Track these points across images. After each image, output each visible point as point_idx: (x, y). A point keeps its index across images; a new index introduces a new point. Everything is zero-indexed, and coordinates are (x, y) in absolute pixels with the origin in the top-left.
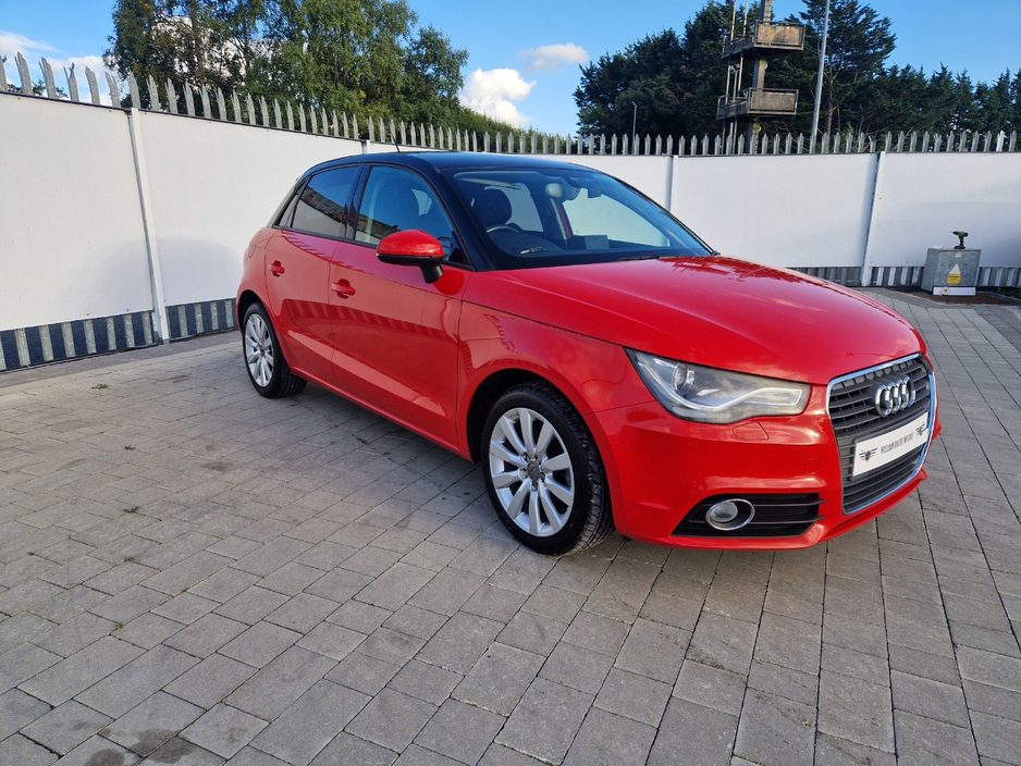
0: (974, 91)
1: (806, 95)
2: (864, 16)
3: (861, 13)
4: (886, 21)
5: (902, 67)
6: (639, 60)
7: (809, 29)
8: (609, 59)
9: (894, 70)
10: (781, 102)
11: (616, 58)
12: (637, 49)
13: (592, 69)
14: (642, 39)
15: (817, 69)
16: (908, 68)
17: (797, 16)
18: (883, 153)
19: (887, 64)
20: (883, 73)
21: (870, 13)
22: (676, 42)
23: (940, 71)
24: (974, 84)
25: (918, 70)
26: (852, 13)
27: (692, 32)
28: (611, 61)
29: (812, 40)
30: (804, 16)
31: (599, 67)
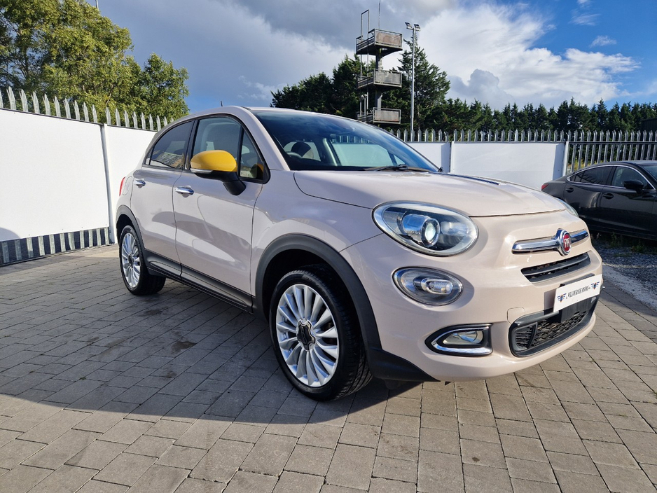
0: (493, 114)
1: (405, 113)
2: (432, 70)
3: (431, 68)
4: (444, 73)
5: (454, 99)
6: (307, 90)
7: (404, 77)
8: (289, 88)
9: (450, 101)
10: (394, 116)
11: (293, 88)
12: (305, 83)
13: (279, 94)
14: (308, 78)
15: (410, 99)
16: (458, 100)
17: (397, 69)
18: (453, 142)
19: (447, 97)
20: (445, 103)
21: (435, 68)
22: (327, 80)
23: (475, 103)
24: (492, 110)
25: (463, 102)
26: (426, 68)
27: (337, 75)
28: (291, 90)
29: (406, 83)
30: (400, 69)
31: (283, 93)
